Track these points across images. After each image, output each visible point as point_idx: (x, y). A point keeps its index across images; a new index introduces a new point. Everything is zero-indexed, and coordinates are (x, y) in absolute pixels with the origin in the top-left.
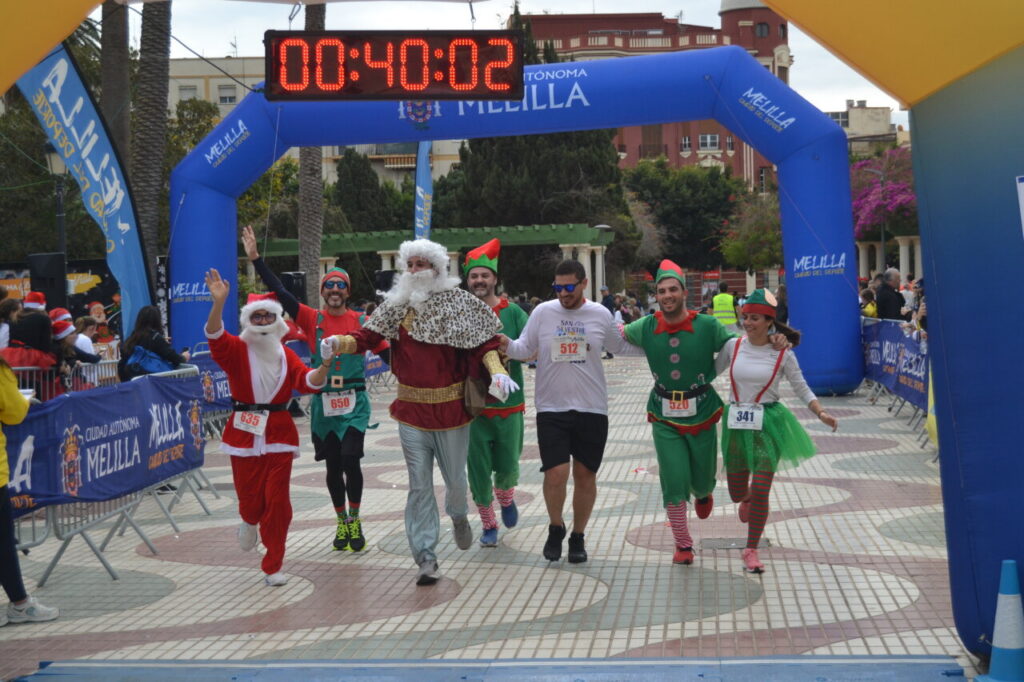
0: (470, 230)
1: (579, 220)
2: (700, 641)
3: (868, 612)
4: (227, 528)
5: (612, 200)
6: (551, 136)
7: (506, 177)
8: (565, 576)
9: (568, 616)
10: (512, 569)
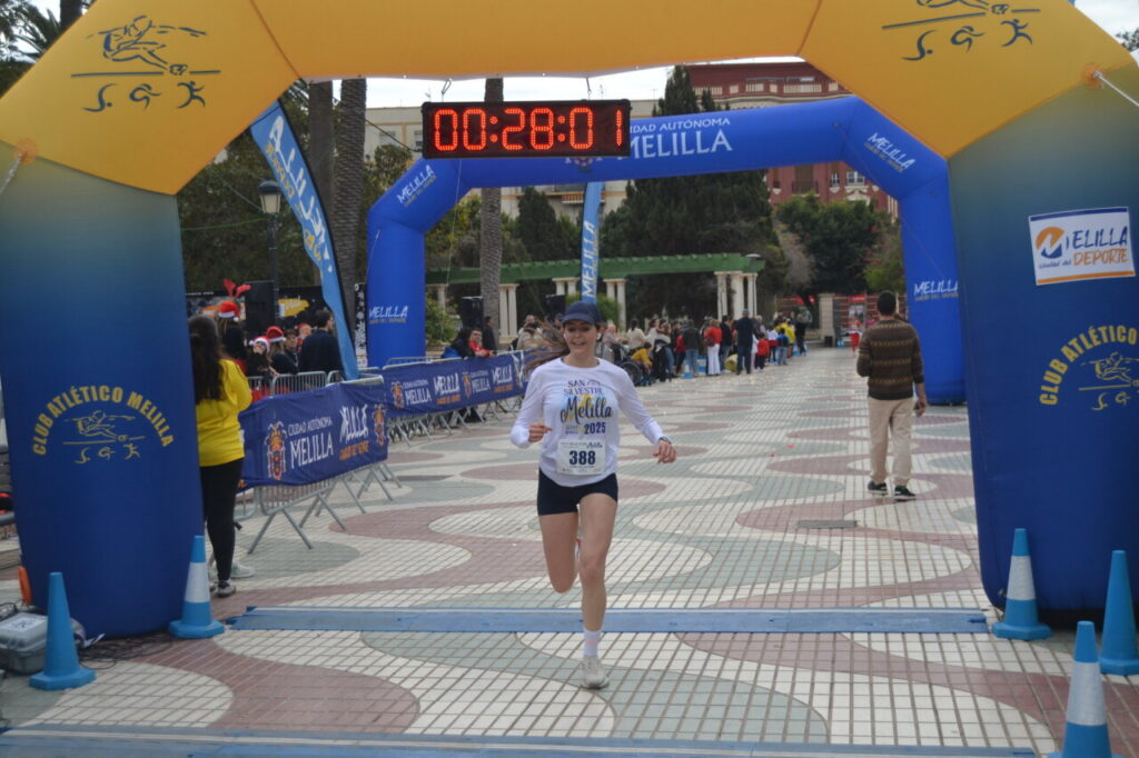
0: (635, 259)
1: (733, 250)
2: (779, 596)
3: (923, 576)
4: (405, 511)
5: (763, 232)
6: (708, 176)
7: (668, 212)
8: (679, 548)
9: (675, 577)
10: (637, 542)
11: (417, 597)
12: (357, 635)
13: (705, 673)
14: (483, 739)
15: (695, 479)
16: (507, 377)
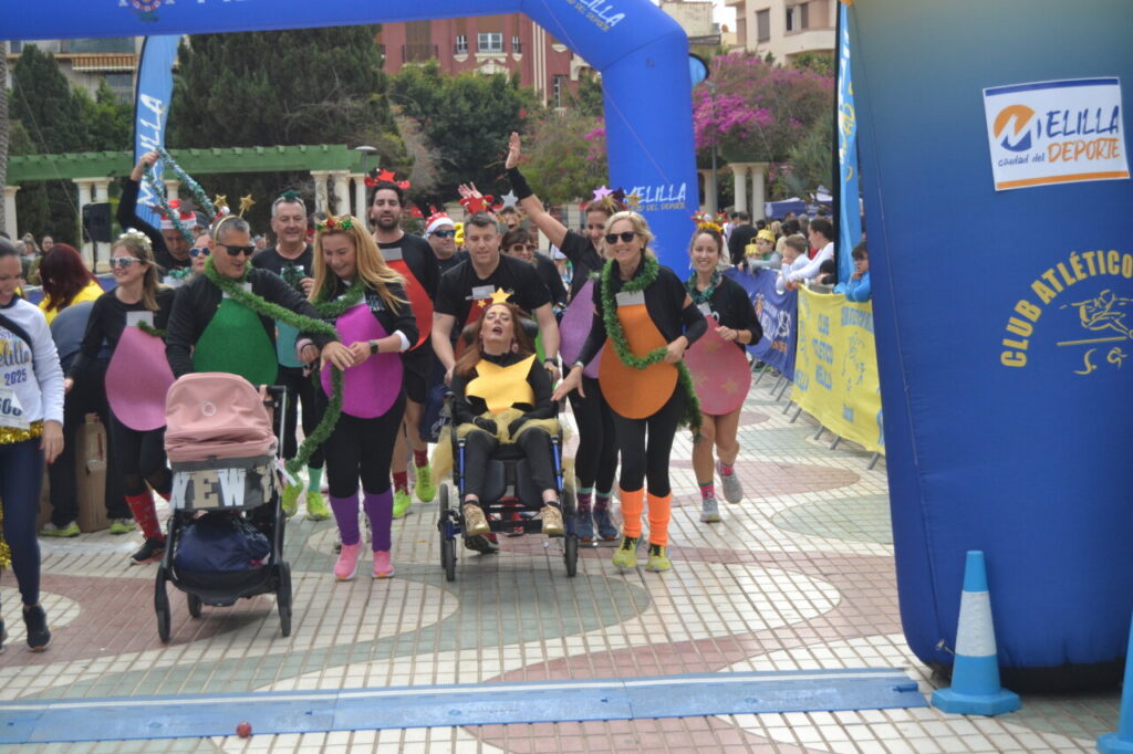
0: (195, 152)
1: (334, 140)
2: (590, 660)
5: (376, 114)
6: (298, 32)
7: (239, 84)
9: (417, 633)
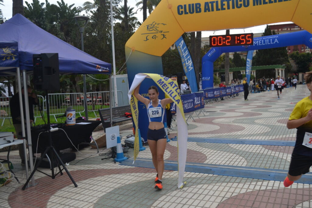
1: (279, 64)
5: (286, 60)
8: (264, 127)
9: (263, 133)
10: (255, 125)
11: (208, 136)
12: (196, 143)
13: (268, 154)
14: (219, 165)
15: (268, 113)
16: (230, 91)
